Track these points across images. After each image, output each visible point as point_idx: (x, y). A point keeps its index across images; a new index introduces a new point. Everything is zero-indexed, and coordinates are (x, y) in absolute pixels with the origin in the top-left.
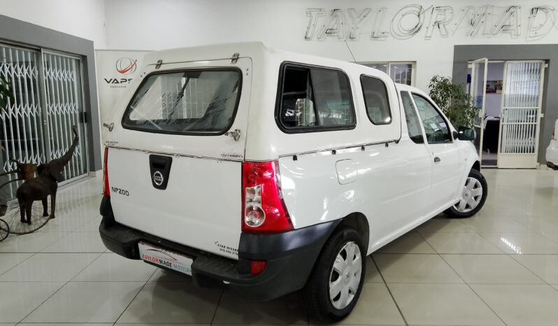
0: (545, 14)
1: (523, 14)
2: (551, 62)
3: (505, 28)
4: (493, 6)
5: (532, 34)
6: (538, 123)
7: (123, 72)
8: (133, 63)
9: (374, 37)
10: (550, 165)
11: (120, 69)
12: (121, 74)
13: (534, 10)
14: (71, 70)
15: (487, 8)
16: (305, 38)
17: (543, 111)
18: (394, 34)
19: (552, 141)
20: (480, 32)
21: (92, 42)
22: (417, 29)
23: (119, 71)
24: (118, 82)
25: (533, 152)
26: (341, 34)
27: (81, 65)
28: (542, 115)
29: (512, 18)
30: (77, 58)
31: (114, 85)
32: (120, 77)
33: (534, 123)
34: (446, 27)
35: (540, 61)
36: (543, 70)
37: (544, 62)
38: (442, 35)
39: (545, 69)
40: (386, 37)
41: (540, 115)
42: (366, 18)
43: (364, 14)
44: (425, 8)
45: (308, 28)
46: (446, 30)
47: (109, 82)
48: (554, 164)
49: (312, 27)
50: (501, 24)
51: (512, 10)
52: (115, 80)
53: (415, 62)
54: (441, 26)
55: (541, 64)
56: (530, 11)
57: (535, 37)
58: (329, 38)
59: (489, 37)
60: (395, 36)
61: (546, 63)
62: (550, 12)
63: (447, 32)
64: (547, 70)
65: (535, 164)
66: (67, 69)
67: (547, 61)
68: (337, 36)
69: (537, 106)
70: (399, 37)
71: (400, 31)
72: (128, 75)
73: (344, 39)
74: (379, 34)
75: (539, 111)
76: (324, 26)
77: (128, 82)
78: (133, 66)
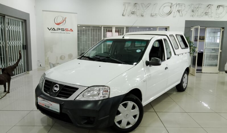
0: (223, 8)
1: (214, 8)
2: (225, 29)
3: (206, 14)
4: (202, 4)
5: (218, 16)
6: (219, 54)
7: (58, 24)
8: (64, 19)
9: (152, 16)
11: (56, 23)
12: (57, 25)
13: (219, 6)
14: (19, 26)
15: (199, 5)
16: (123, 15)
20: (196, 15)
21: (29, 14)
22: (170, 13)
23: (56, 24)
24: (55, 30)
25: (217, 66)
26: (138, 14)
27: (24, 24)
28: (221, 51)
29: (209, 9)
31: (53, 31)
32: (56, 27)
33: (217, 54)
34: (182, 12)
35: (220, 28)
36: (221, 32)
37: (222, 29)
38: (180, 16)
40: (157, 16)
41: (220, 51)
42: (148, 8)
43: (147, 6)
44: (173, 4)
45: (124, 11)
46: (182, 13)
47: (50, 30)
49: (125, 10)
50: (205, 12)
51: (209, 6)
52: (54, 28)
53: (169, 27)
54: (180, 12)
55: (220, 29)
56: (217, 7)
57: (218, 18)
58: (133, 16)
59: (200, 17)
61: (223, 29)
62: (225, 7)
63: (182, 15)
64: (223, 32)
65: (217, 71)
66: (17, 26)
67: (223, 28)
68: (136, 15)
69: (219, 47)
70: (162, 16)
71: (163, 13)
72: (60, 27)
73: (139, 16)
74: (154, 15)
75: (220, 49)
76: (131, 10)
77: (61, 30)
78: (64, 21)
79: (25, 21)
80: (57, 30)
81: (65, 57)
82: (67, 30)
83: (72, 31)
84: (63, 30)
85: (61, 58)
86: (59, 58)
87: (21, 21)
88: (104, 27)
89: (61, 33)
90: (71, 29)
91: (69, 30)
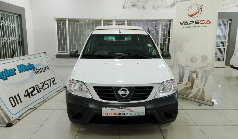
2: (232, 20)
5: (225, 7)
6: (226, 48)
9: (154, 8)
10: (232, 67)
14: (14, 21)
16: (123, 8)
18: (163, 7)
19: (233, 56)
21: (24, 8)
22: (173, 5)
24: (188, 24)
25: (223, 60)
26: (139, 6)
27: (19, 19)
28: (228, 44)
30: (17, 16)
31: (185, 26)
33: (224, 48)
36: (229, 24)
37: (229, 20)
39: (230, 23)
40: (159, 8)
41: (227, 44)
45: (124, 3)
47: (182, 24)
48: (234, 66)
49: (126, 3)
53: (172, 20)
55: (228, 21)
57: (226, 9)
58: (134, 8)
60: (164, 8)
61: (230, 21)
64: (230, 24)
65: (224, 66)
66: (12, 21)
67: (231, 20)
68: (138, 7)
69: (226, 40)
70: (166, 8)
71: (167, 6)
73: (141, 9)
74: (157, 7)
75: (227, 42)
76: (132, 2)
77: (195, 23)
79: (20, 15)
80: (190, 24)
81: (197, 59)
82: (203, 22)
84: (197, 22)
85: (192, 60)
87: (16, 16)
88: (104, 21)
90: (208, 21)
91: (205, 21)
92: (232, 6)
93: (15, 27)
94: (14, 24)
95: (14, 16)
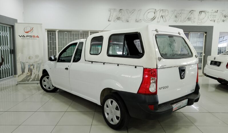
0: (205, 14)
1: (196, 13)
2: (207, 33)
3: (189, 19)
4: (184, 10)
5: (200, 22)
6: (203, 57)
7: (27, 32)
9: (137, 21)
11: (25, 31)
13: (201, 12)
14: (7, 31)
15: (182, 11)
16: (109, 21)
17: (205, 53)
19: (206, 65)
20: (179, 20)
21: (17, 20)
22: (154, 19)
23: (25, 32)
24: (25, 37)
25: (201, 69)
26: (123, 20)
27: (11, 29)
29: (192, 15)
30: (9, 26)
31: (23, 38)
32: (26, 34)
33: (201, 57)
34: (166, 18)
35: (203, 33)
36: (204, 36)
37: (205, 33)
38: (164, 21)
39: (205, 36)
40: (141, 21)
41: (203, 54)
42: (133, 14)
43: (132, 12)
44: (157, 10)
45: (110, 17)
46: (165, 19)
47: (20, 37)
48: (207, 74)
49: (111, 16)
50: (187, 18)
51: (192, 12)
52: (24, 36)
54: (164, 17)
55: (203, 34)
56: (199, 12)
58: (118, 21)
59: (183, 22)
60: (145, 21)
62: (207, 13)
63: (166, 20)
64: (206, 36)
65: (202, 74)
66: (4, 31)
67: (206, 33)
68: (122, 20)
69: (202, 51)
70: (147, 21)
71: (147, 19)
72: (29, 34)
73: (124, 22)
74: (139, 20)
76: (116, 16)
77: (29, 37)
78: (31, 30)
79: (13, 26)
80: (26, 37)
81: (33, 57)
82: (34, 36)
83: (38, 37)
84: (31, 36)
85: (29, 58)
86: (28, 58)
88: (90, 32)
89: (29, 39)
90: (37, 36)
91: (36, 36)
92: (207, 20)
93: (7, 37)
94: (7, 34)
95: (6, 27)
